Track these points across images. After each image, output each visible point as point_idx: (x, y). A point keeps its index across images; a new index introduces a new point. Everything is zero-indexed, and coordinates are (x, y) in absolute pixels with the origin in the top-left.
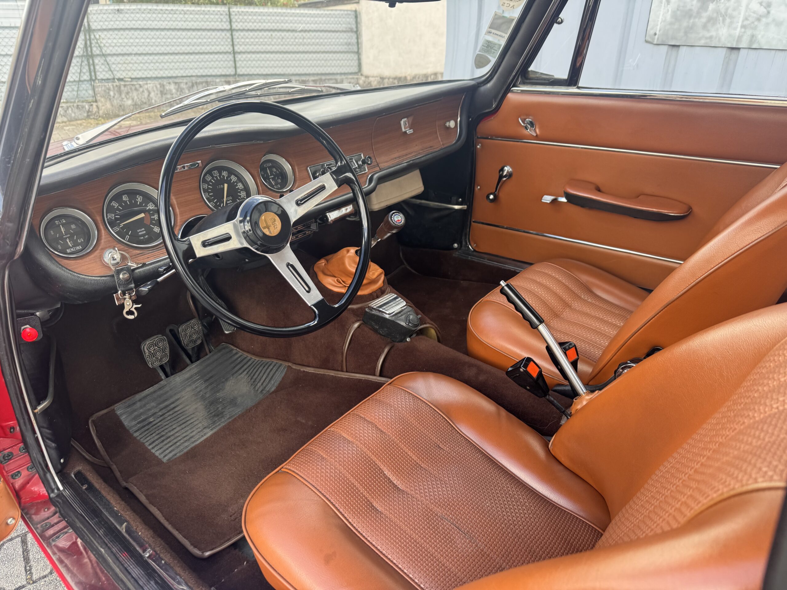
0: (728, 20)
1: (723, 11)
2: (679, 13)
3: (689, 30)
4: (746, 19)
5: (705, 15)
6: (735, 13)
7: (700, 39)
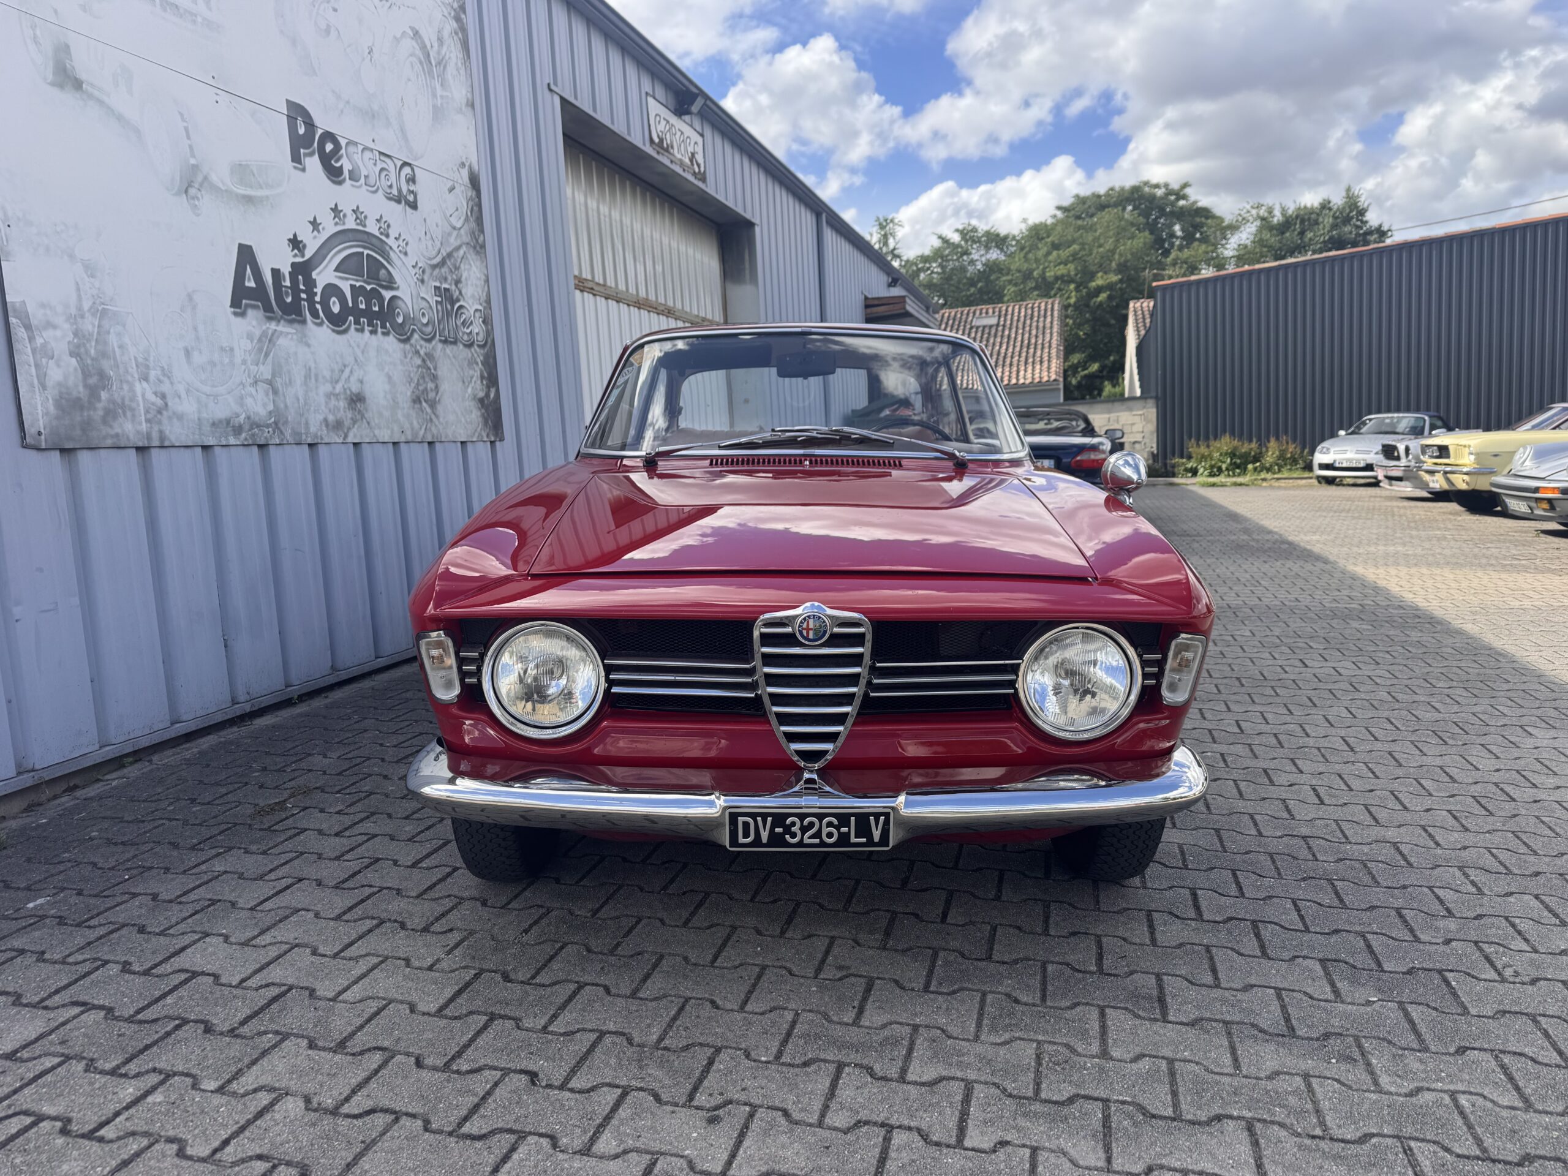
0: (129, 414)
1: (119, 401)
2: (63, 401)
3: (86, 427)
4: (147, 412)
5: (100, 405)
6: (134, 405)
7: (105, 438)
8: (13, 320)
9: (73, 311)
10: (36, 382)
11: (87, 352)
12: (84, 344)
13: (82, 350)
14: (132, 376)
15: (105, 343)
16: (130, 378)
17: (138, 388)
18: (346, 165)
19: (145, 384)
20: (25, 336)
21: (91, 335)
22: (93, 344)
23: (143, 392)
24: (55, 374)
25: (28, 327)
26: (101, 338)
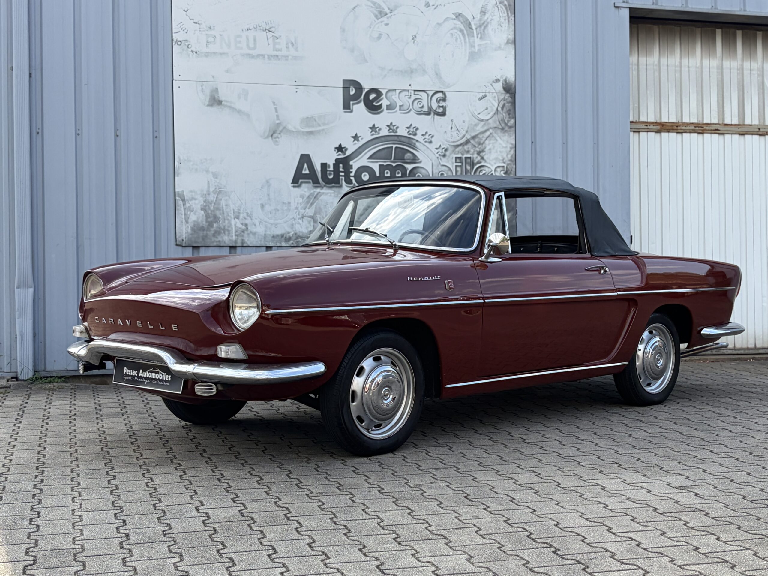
0: (227, 233)
1: (222, 227)
2: (196, 228)
3: (205, 237)
4: (236, 231)
5: (212, 229)
6: (230, 229)
7: (213, 242)
8: (177, 198)
9: (205, 193)
10: (184, 221)
11: (209, 208)
12: (208, 206)
13: (207, 208)
14: (231, 217)
15: (219, 204)
16: (229, 218)
17: (233, 222)
18: (385, 102)
19: (236, 220)
20: (182, 204)
21: (212, 201)
22: (213, 205)
23: (236, 224)
24: (193, 218)
25: (183, 200)
26: (217, 202)
